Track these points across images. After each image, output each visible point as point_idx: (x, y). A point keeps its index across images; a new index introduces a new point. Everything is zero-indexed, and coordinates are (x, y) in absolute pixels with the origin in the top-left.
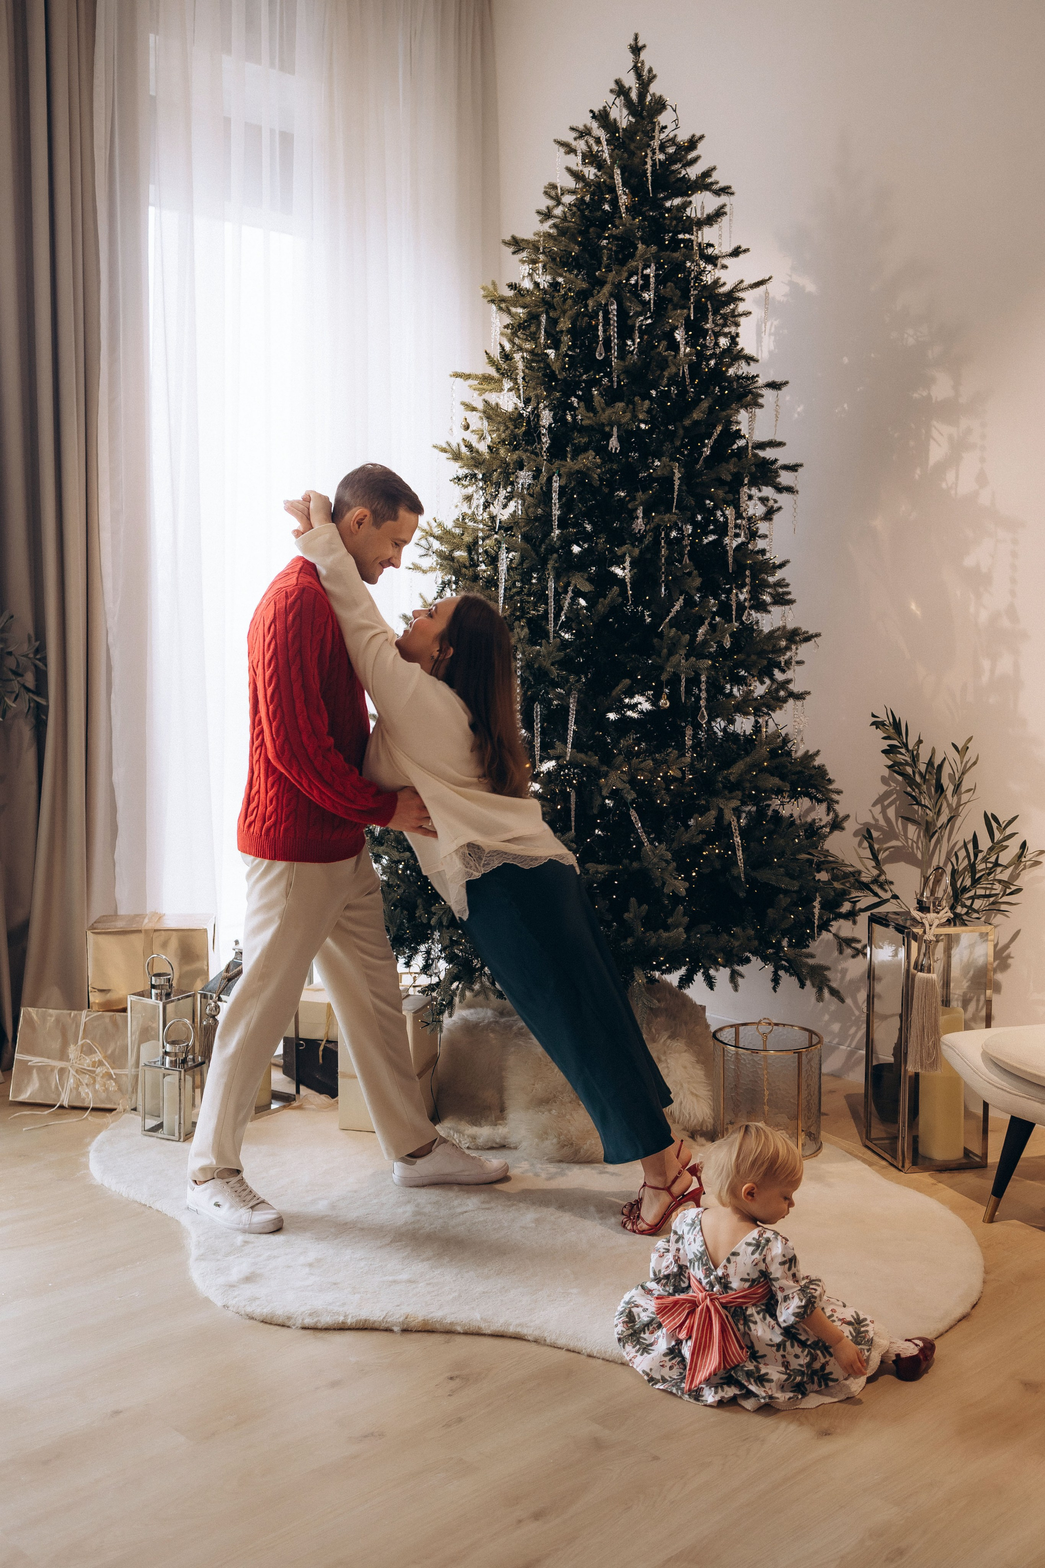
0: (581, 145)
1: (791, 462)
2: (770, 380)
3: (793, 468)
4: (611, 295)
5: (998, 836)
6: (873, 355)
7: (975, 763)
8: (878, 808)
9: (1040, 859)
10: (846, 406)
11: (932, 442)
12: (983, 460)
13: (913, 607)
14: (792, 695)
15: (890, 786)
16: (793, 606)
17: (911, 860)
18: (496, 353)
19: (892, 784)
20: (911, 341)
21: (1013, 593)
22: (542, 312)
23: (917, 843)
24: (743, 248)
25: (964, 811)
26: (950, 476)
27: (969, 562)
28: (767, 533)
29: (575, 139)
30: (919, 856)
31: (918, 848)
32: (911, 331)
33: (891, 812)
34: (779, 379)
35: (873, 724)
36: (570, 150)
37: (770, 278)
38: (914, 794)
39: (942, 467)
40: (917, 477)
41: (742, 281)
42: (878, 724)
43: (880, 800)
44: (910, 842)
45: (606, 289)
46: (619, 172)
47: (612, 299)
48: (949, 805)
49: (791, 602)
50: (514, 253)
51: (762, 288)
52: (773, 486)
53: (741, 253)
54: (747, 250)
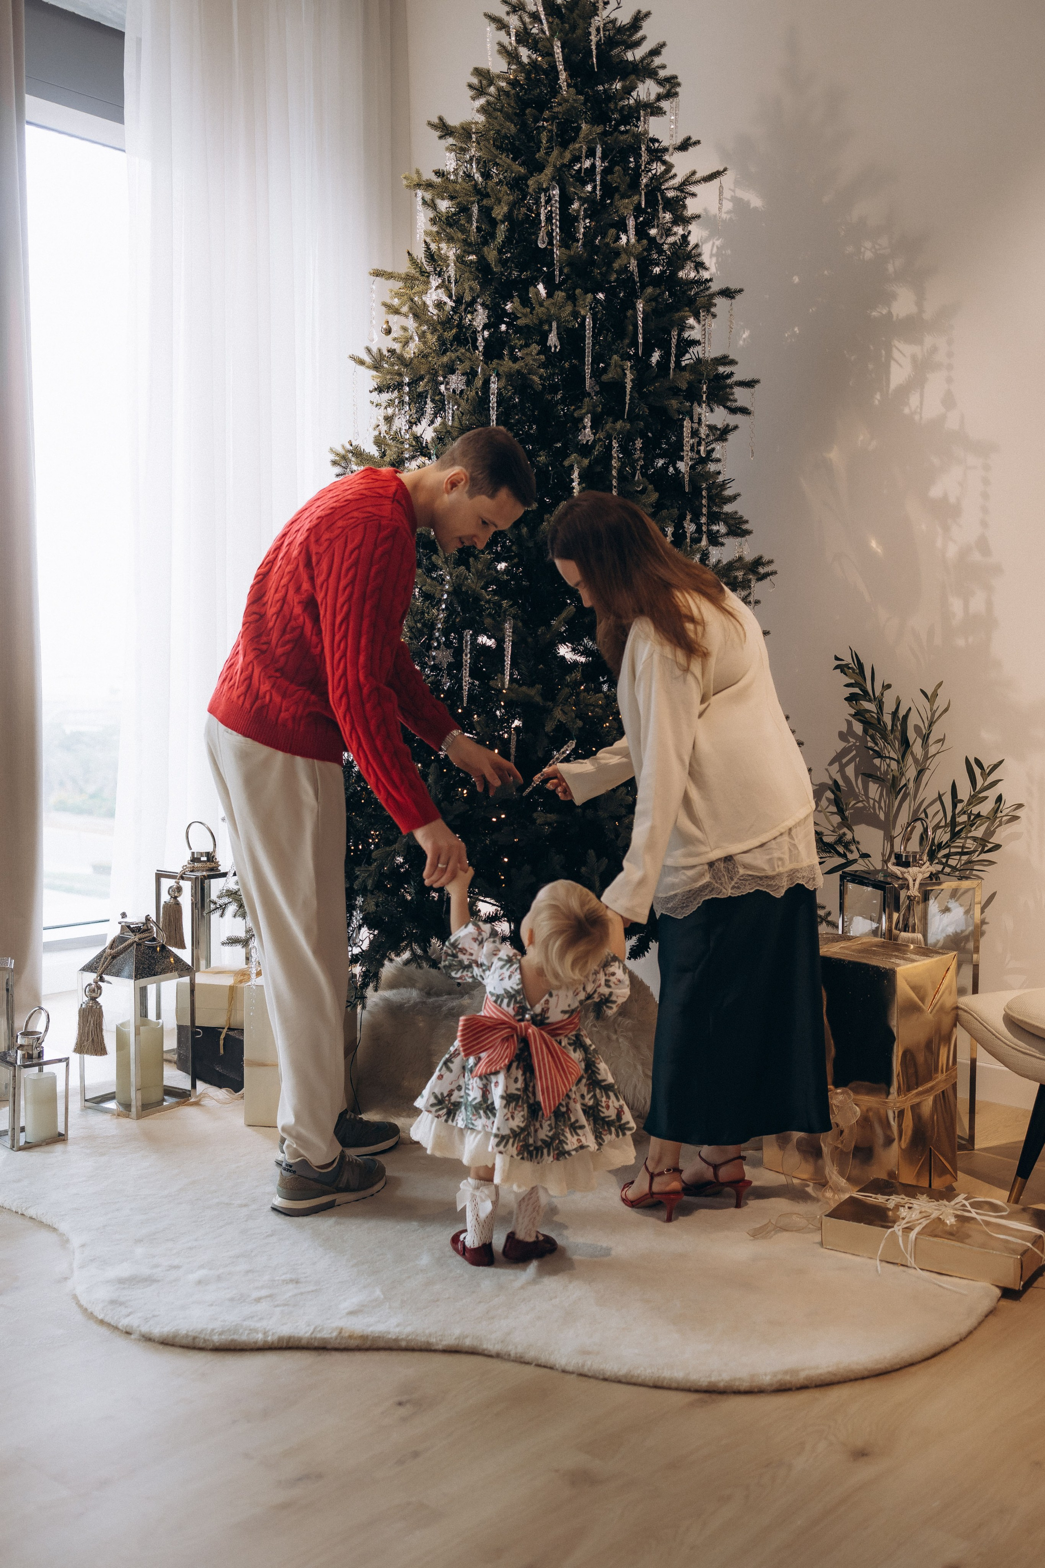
0: (514, 21)
1: (747, 377)
2: (724, 287)
3: (749, 384)
4: (553, 178)
5: (980, 782)
6: (826, 272)
7: (946, 710)
8: (836, 766)
9: (1018, 813)
10: (796, 329)
11: (893, 363)
12: (949, 380)
13: (874, 544)
15: (849, 742)
16: (748, 537)
17: (872, 821)
18: (420, 254)
19: (851, 740)
20: (868, 255)
21: (984, 524)
22: (473, 203)
23: (879, 803)
24: (694, 139)
25: (932, 764)
26: (914, 400)
27: (936, 492)
28: (722, 457)
29: (508, 13)
30: (882, 816)
31: (880, 808)
32: (868, 244)
33: (850, 771)
34: (733, 286)
35: (836, 667)
36: (502, 25)
37: (725, 170)
38: (876, 748)
39: (904, 391)
40: (877, 402)
41: (694, 173)
42: (842, 668)
43: (838, 758)
44: (871, 802)
45: (549, 171)
46: (559, 44)
47: (554, 183)
48: (916, 760)
49: (748, 532)
50: (441, 137)
51: (716, 182)
52: (725, 407)
53: (690, 145)
54: (698, 142)
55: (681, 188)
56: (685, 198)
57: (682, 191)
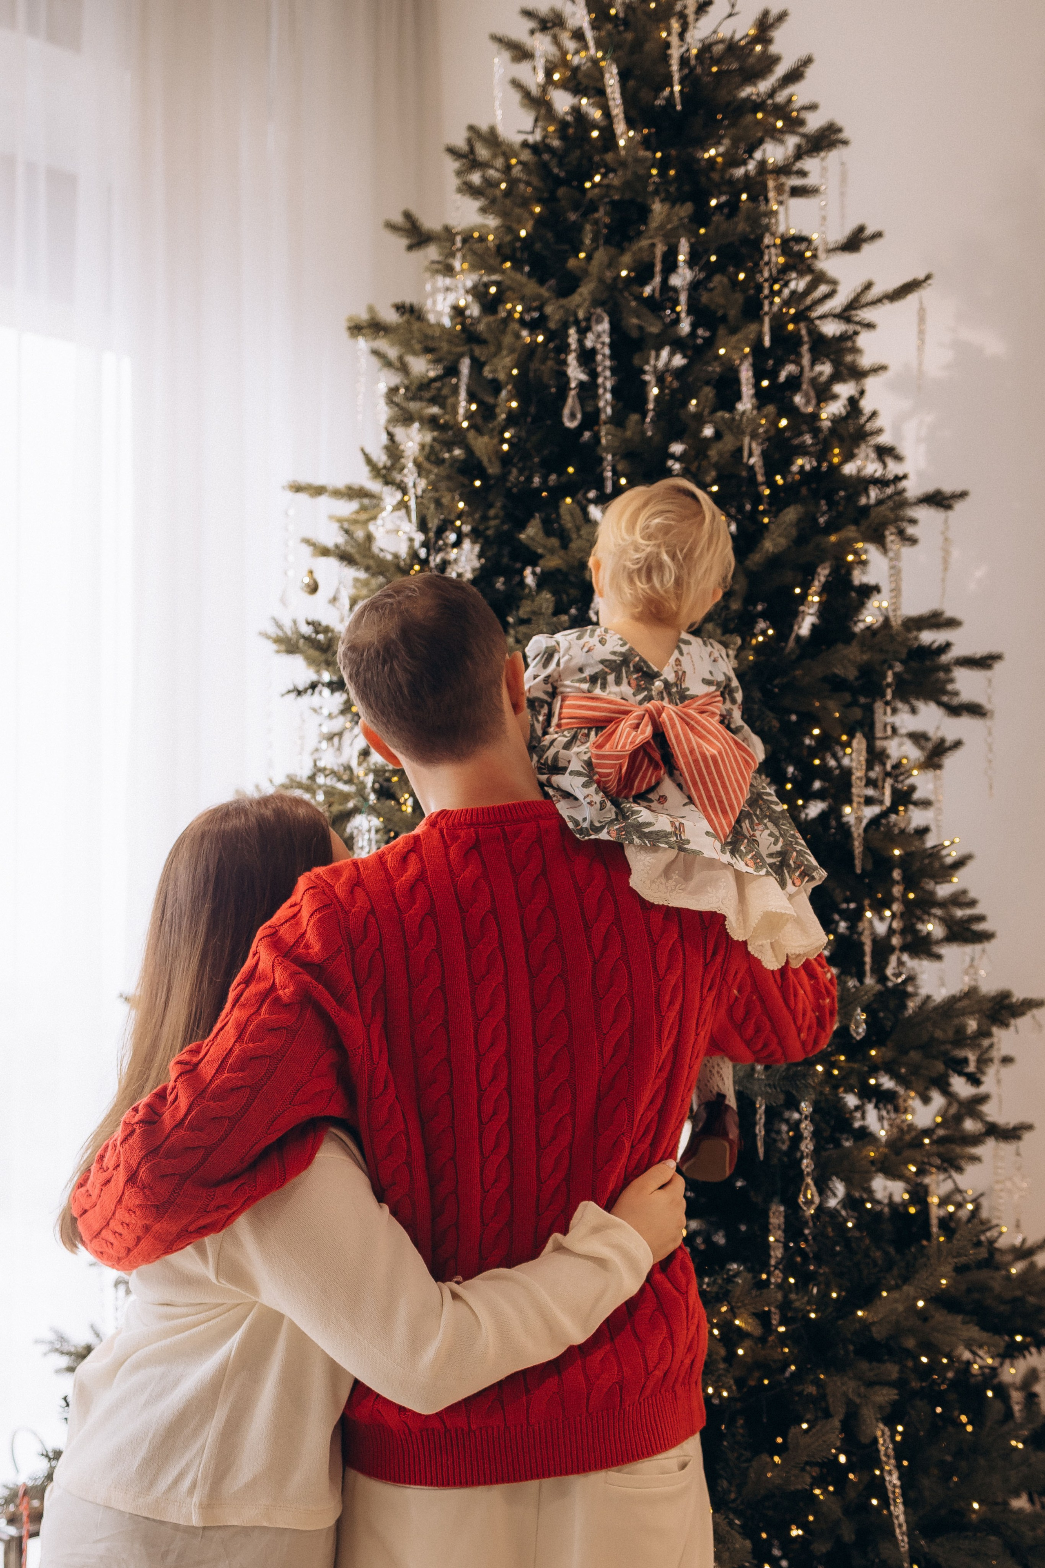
0: (542, 45)
1: (979, 650)
2: (929, 488)
3: (984, 662)
4: (597, 302)
14: (994, 1131)
16: (987, 946)
18: (380, 449)
22: (461, 355)
24: (869, 232)
28: (932, 797)
29: (533, 33)
34: (948, 488)
36: (521, 53)
37: (928, 277)
41: (868, 286)
45: (585, 291)
46: (615, 73)
47: (599, 311)
49: (985, 937)
50: (410, 248)
51: (912, 299)
52: (940, 704)
53: (865, 240)
54: (878, 235)
55: (845, 315)
56: (856, 333)
57: (848, 320)
